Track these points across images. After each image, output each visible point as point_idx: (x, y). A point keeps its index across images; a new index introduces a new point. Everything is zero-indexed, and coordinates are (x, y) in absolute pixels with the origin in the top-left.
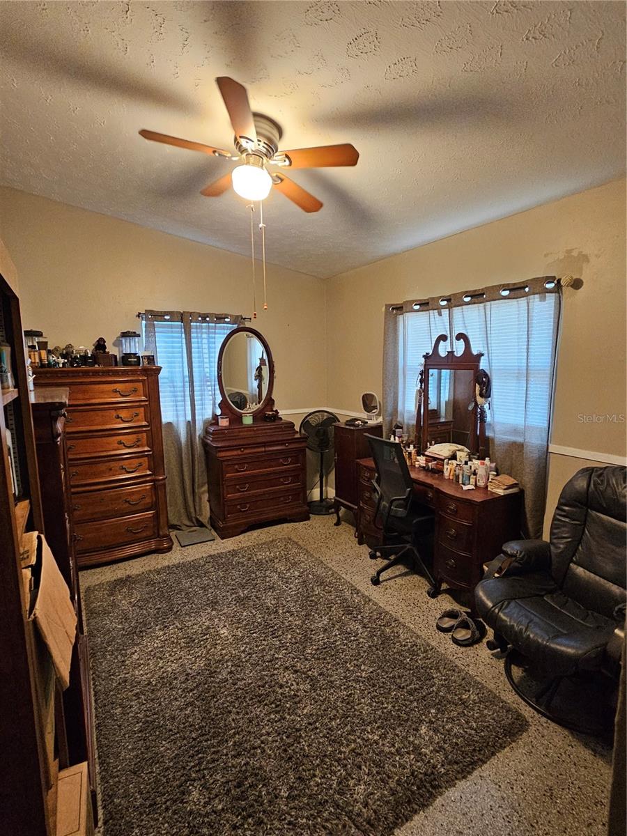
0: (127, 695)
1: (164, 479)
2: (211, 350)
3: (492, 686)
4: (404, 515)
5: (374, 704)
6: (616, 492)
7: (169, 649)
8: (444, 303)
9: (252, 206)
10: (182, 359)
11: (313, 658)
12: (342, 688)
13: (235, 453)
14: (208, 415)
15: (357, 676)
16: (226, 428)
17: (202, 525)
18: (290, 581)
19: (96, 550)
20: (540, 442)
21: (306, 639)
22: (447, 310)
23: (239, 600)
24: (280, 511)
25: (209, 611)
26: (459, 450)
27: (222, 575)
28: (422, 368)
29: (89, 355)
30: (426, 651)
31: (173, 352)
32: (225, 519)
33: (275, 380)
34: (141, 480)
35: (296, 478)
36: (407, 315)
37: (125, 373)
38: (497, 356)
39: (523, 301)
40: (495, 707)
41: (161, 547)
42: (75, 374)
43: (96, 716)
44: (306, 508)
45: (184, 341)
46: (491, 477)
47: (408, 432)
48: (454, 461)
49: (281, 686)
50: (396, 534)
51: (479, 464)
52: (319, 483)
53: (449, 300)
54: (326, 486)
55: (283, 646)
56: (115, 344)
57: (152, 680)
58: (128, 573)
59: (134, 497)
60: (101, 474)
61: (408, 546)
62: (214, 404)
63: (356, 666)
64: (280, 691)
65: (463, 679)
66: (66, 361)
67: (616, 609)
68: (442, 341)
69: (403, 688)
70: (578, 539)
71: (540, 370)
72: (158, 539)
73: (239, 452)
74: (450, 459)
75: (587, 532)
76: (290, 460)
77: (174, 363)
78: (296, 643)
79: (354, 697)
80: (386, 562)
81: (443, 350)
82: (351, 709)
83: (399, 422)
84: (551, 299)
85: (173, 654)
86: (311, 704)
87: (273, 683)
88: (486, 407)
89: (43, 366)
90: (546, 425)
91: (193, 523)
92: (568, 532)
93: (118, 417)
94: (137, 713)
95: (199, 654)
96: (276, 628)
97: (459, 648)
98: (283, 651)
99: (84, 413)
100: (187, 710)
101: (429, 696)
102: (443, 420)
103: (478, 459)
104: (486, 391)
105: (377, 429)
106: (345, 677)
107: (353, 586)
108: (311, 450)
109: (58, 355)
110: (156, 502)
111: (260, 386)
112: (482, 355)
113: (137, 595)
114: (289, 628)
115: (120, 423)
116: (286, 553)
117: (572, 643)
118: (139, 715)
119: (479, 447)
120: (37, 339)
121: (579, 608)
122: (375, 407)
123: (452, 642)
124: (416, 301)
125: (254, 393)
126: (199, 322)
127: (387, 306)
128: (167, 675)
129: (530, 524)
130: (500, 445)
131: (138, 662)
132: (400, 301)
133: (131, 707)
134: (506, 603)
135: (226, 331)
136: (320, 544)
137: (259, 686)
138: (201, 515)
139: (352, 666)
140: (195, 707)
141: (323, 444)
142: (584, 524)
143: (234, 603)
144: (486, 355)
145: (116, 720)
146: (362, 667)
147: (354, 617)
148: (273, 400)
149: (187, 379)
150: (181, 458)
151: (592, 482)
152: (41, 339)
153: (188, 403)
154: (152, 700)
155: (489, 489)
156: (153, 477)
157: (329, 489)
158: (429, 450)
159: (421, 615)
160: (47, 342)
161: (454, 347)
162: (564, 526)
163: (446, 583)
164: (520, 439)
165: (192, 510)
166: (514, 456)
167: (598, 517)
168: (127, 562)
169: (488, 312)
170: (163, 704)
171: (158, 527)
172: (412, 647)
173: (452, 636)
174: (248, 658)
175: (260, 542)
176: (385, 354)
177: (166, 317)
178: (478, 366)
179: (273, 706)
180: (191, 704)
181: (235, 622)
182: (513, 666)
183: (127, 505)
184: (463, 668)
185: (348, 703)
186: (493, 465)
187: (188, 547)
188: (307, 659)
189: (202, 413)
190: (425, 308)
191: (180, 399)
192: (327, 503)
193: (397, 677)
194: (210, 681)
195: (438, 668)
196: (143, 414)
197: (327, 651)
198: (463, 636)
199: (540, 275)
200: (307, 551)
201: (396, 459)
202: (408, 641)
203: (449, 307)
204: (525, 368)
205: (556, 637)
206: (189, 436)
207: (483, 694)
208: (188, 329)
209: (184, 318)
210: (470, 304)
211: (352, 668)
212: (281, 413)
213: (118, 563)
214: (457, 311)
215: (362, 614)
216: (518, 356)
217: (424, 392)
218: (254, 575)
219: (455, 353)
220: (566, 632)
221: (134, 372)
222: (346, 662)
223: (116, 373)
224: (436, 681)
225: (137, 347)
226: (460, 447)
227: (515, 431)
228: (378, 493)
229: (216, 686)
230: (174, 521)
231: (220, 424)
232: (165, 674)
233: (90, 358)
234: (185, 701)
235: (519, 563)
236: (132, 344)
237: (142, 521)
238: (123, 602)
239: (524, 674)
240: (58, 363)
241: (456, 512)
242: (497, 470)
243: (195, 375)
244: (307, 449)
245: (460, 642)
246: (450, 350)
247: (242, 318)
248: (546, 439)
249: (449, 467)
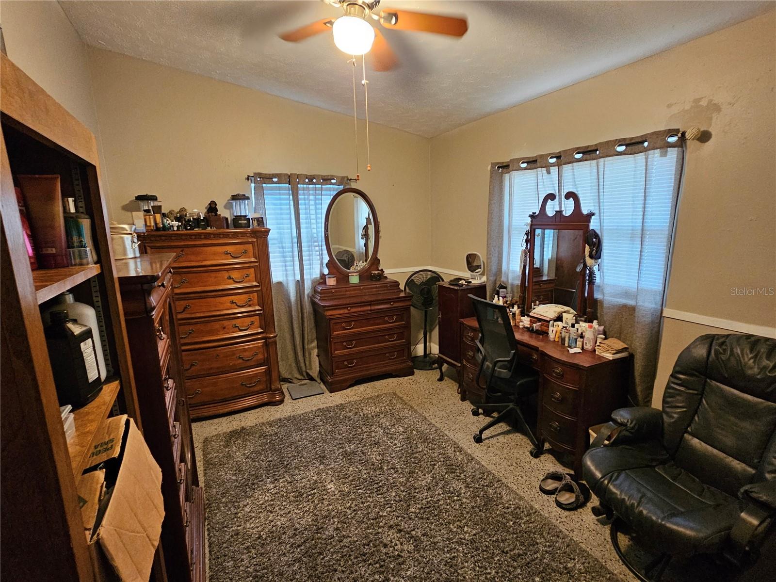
0: (239, 547)
1: (275, 337)
2: (317, 211)
3: (597, 554)
4: (508, 377)
5: (478, 569)
6: (741, 363)
7: (278, 503)
8: (553, 160)
9: (354, 60)
10: (291, 220)
11: (417, 517)
12: (446, 550)
13: (342, 311)
14: (316, 275)
15: (461, 538)
16: (333, 288)
17: (312, 379)
18: (395, 436)
19: (214, 402)
20: (653, 306)
21: (410, 498)
22: (557, 167)
23: (346, 454)
24: (385, 367)
25: (318, 465)
26: (565, 312)
27: (329, 429)
28: (528, 228)
29: (202, 218)
30: (529, 515)
31: (281, 214)
32: (333, 374)
33: (380, 240)
34: (253, 337)
35: (401, 336)
36: (514, 173)
37: (235, 235)
38: (610, 216)
39: (641, 157)
40: (601, 578)
41: (274, 400)
42: (190, 237)
43: (210, 568)
44: (410, 363)
45: (292, 202)
46: (599, 341)
47: (513, 292)
48: (559, 323)
49: (385, 546)
50: (499, 394)
51: (587, 327)
52: (423, 339)
53: (558, 157)
54: (430, 342)
55: (388, 504)
56: (225, 207)
57: (262, 533)
58: (243, 424)
59: (247, 353)
60: (216, 332)
61: (511, 405)
62: (322, 264)
63: (459, 527)
64: (384, 551)
65: (568, 546)
66: (180, 224)
67: (742, 490)
68: (549, 200)
69: (507, 553)
70: (694, 409)
71: (657, 230)
72: (270, 392)
73: (346, 311)
74: (555, 321)
75: (704, 402)
76: (395, 317)
77: (283, 224)
78: (401, 501)
79: (457, 560)
80: (488, 420)
81: (551, 209)
82: (454, 573)
83: (503, 282)
84: (673, 154)
85: (282, 508)
86: (414, 566)
87: (378, 542)
88: (596, 268)
89: (158, 229)
90: (661, 288)
91: (304, 377)
92: (683, 402)
93: (230, 278)
94: (247, 567)
95: (307, 508)
96: (380, 484)
97: (563, 511)
98: (388, 509)
99: (197, 275)
100: (294, 566)
101: (533, 563)
102: (546, 279)
103: (585, 321)
104: (596, 252)
105: (481, 290)
106: (448, 539)
107: (455, 443)
108: (416, 308)
109: (172, 218)
110: (267, 358)
111: (366, 245)
112: (593, 214)
113: (250, 447)
114: (393, 486)
115: (231, 284)
116: (391, 408)
117: (691, 524)
118: (249, 569)
119: (585, 309)
120: (152, 203)
121: (694, 481)
122: (479, 267)
123: (555, 505)
124: (523, 158)
125: (361, 251)
126: (307, 184)
127: (493, 165)
128: (277, 529)
129: (639, 389)
130: (609, 308)
131: (250, 514)
132: (505, 159)
133: (242, 560)
134: (616, 474)
135: (332, 192)
136: (423, 400)
137: (364, 545)
138: (311, 369)
139: (455, 527)
140: (302, 564)
141: (427, 302)
142: (702, 394)
143: (341, 457)
144: (597, 214)
145: (228, 573)
146: (466, 529)
147: (457, 476)
148: (379, 260)
149: (295, 240)
150: (292, 316)
151: (713, 351)
152: (156, 204)
153: (297, 263)
154: (262, 554)
155: (597, 353)
156: (264, 335)
157: (432, 344)
158: (534, 311)
159: (523, 475)
160: (161, 206)
161: (563, 206)
162: (678, 395)
163: (549, 443)
164: (631, 303)
165: (302, 365)
166: (623, 319)
167: (718, 387)
168: (242, 414)
169: (601, 170)
170: (271, 558)
171: (270, 381)
172: (515, 509)
173: (556, 498)
174: (353, 514)
175: (366, 396)
176: (490, 213)
177: (274, 180)
178: (588, 226)
179: (378, 565)
180: (299, 560)
181: (342, 477)
182: (619, 533)
183: (241, 361)
184: (567, 533)
185: (451, 566)
186: (602, 328)
187: (299, 400)
188: (410, 519)
189: (310, 272)
190: (532, 165)
191: (288, 259)
192: (431, 358)
193: (500, 541)
194: (317, 537)
195: (542, 534)
196: (253, 275)
197: (431, 510)
198: (567, 500)
199: (662, 128)
200: (411, 407)
201: (499, 319)
202: (511, 503)
203: (559, 165)
204: (641, 228)
205: (673, 515)
206: (299, 294)
207: (589, 563)
208: (295, 191)
209: (291, 180)
210: (581, 161)
211: (455, 529)
212: (387, 272)
213: (233, 414)
214: (567, 169)
215: (465, 473)
216: (632, 215)
217: (529, 252)
218: (360, 430)
219: (564, 213)
220: (683, 510)
221: (243, 234)
222: (450, 523)
223: (226, 236)
224: (541, 547)
225: (246, 210)
226: (566, 308)
227: (626, 294)
228: (481, 353)
229: (323, 542)
230: (285, 374)
231: (327, 284)
232: (274, 528)
233: (202, 221)
234: (293, 557)
235: (630, 432)
236: (243, 207)
237: (256, 375)
238: (237, 454)
239: (631, 542)
240: (173, 226)
241: (561, 376)
242: (605, 333)
243: (303, 235)
244: (412, 308)
245: (564, 506)
246: (558, 209)
247: (348, 179)
248: (660, 303)
249: (555, 329)
